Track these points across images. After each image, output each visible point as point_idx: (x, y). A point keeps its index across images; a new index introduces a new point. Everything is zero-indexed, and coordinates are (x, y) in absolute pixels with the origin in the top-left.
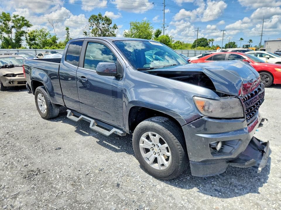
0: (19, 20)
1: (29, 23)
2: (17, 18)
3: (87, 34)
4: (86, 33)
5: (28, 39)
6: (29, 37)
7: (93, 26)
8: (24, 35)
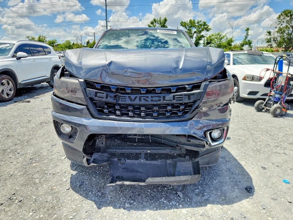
0: (201, 25)
1: (209, 27)
2: (200, 23)
3: (272, 33)
4: (269, 33)
5: (205, 43)
6: (206, 41)
7: (282, 23)
8: (203, 39)
